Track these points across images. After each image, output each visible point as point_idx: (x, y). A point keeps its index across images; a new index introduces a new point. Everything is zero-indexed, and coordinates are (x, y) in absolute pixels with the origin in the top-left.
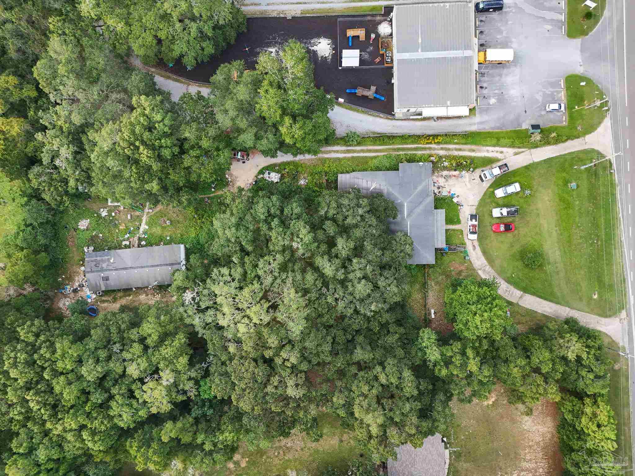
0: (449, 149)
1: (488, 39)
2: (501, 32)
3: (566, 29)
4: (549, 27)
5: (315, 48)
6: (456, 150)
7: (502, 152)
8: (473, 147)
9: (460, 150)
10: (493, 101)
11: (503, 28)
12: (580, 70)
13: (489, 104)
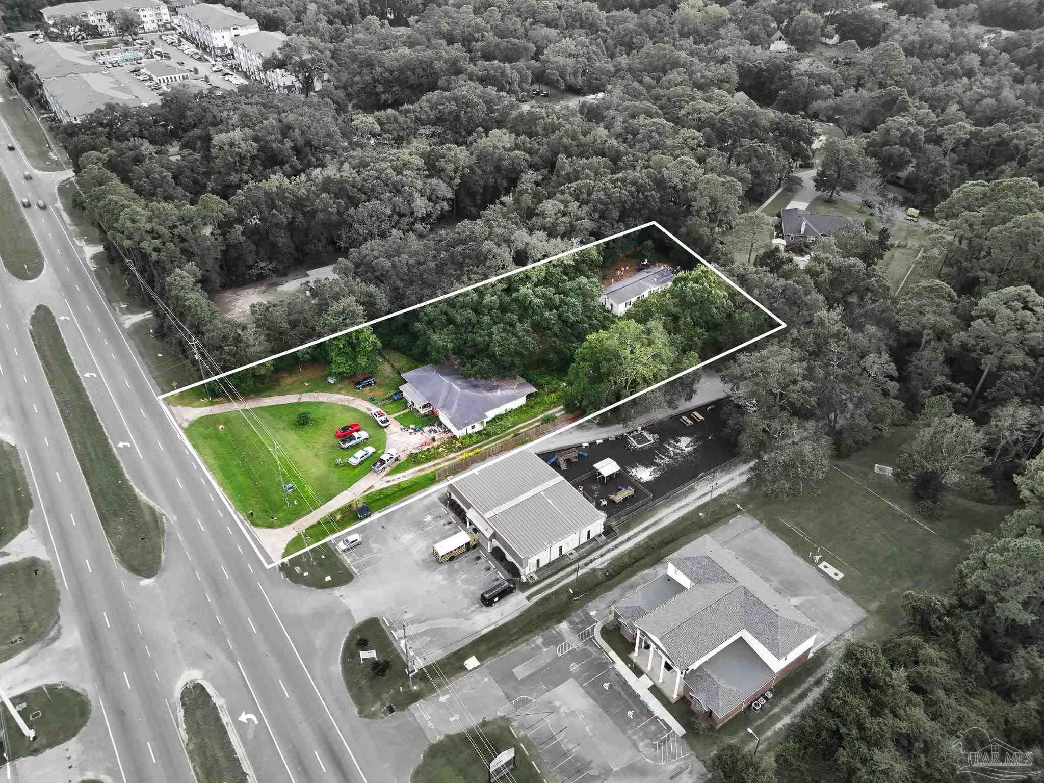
0: (447, 461)
1: (476, 567)
2: (465, 581)
3: (383, 625)
4: (406, 616)
5: (652, 469)
6: (439, 464)
7: (388, 482)
8: (422, 473)
9: (434, 466)
10: (428, 518)
11: (464, 586)
12: (338, 592)
13: (430, 514)
